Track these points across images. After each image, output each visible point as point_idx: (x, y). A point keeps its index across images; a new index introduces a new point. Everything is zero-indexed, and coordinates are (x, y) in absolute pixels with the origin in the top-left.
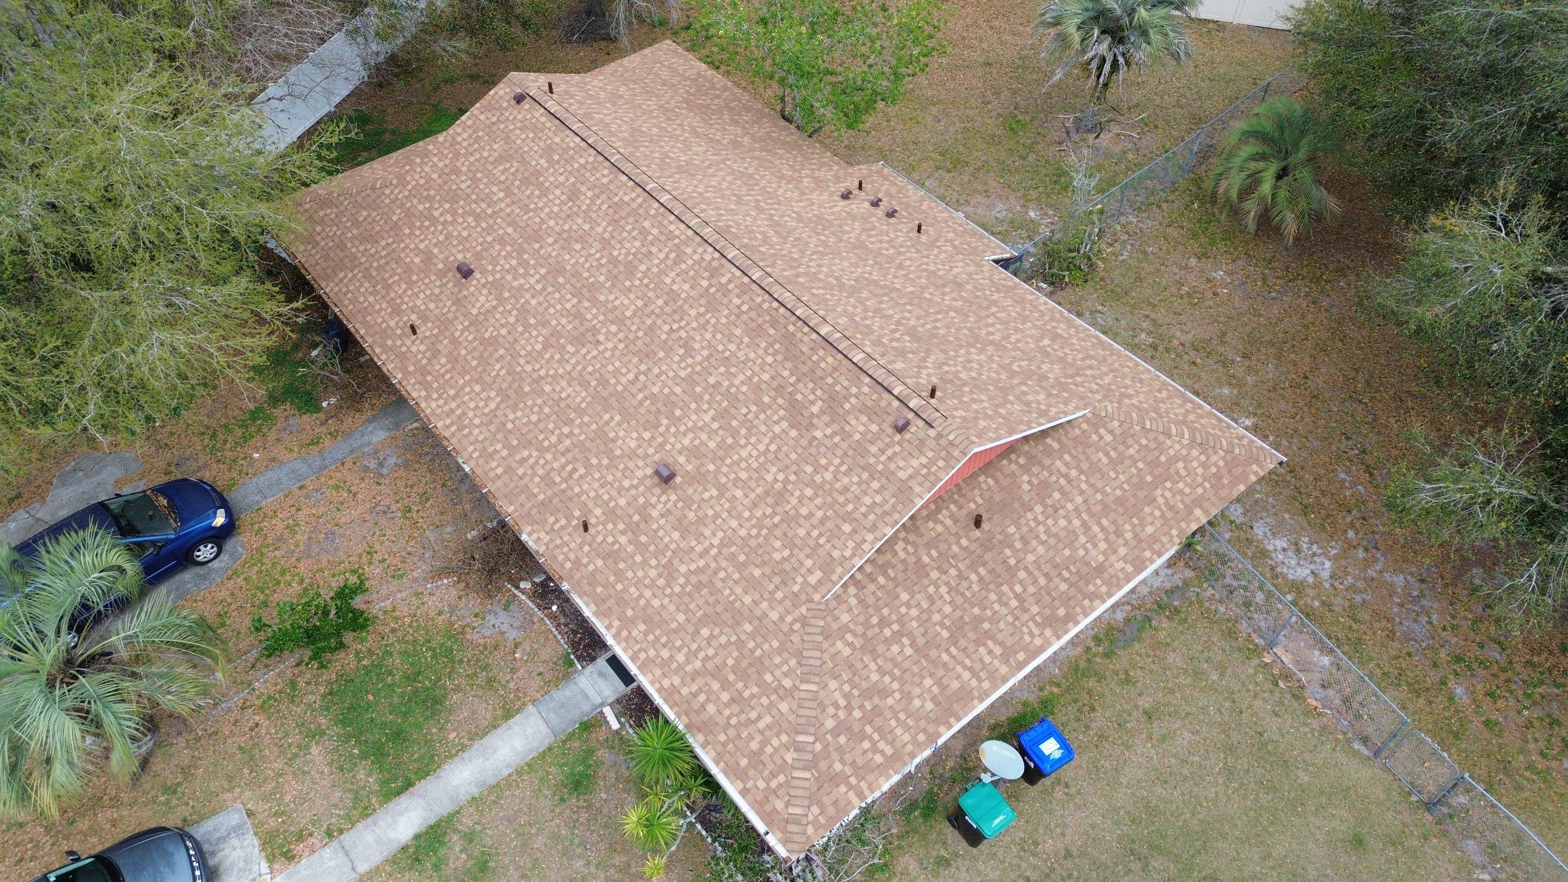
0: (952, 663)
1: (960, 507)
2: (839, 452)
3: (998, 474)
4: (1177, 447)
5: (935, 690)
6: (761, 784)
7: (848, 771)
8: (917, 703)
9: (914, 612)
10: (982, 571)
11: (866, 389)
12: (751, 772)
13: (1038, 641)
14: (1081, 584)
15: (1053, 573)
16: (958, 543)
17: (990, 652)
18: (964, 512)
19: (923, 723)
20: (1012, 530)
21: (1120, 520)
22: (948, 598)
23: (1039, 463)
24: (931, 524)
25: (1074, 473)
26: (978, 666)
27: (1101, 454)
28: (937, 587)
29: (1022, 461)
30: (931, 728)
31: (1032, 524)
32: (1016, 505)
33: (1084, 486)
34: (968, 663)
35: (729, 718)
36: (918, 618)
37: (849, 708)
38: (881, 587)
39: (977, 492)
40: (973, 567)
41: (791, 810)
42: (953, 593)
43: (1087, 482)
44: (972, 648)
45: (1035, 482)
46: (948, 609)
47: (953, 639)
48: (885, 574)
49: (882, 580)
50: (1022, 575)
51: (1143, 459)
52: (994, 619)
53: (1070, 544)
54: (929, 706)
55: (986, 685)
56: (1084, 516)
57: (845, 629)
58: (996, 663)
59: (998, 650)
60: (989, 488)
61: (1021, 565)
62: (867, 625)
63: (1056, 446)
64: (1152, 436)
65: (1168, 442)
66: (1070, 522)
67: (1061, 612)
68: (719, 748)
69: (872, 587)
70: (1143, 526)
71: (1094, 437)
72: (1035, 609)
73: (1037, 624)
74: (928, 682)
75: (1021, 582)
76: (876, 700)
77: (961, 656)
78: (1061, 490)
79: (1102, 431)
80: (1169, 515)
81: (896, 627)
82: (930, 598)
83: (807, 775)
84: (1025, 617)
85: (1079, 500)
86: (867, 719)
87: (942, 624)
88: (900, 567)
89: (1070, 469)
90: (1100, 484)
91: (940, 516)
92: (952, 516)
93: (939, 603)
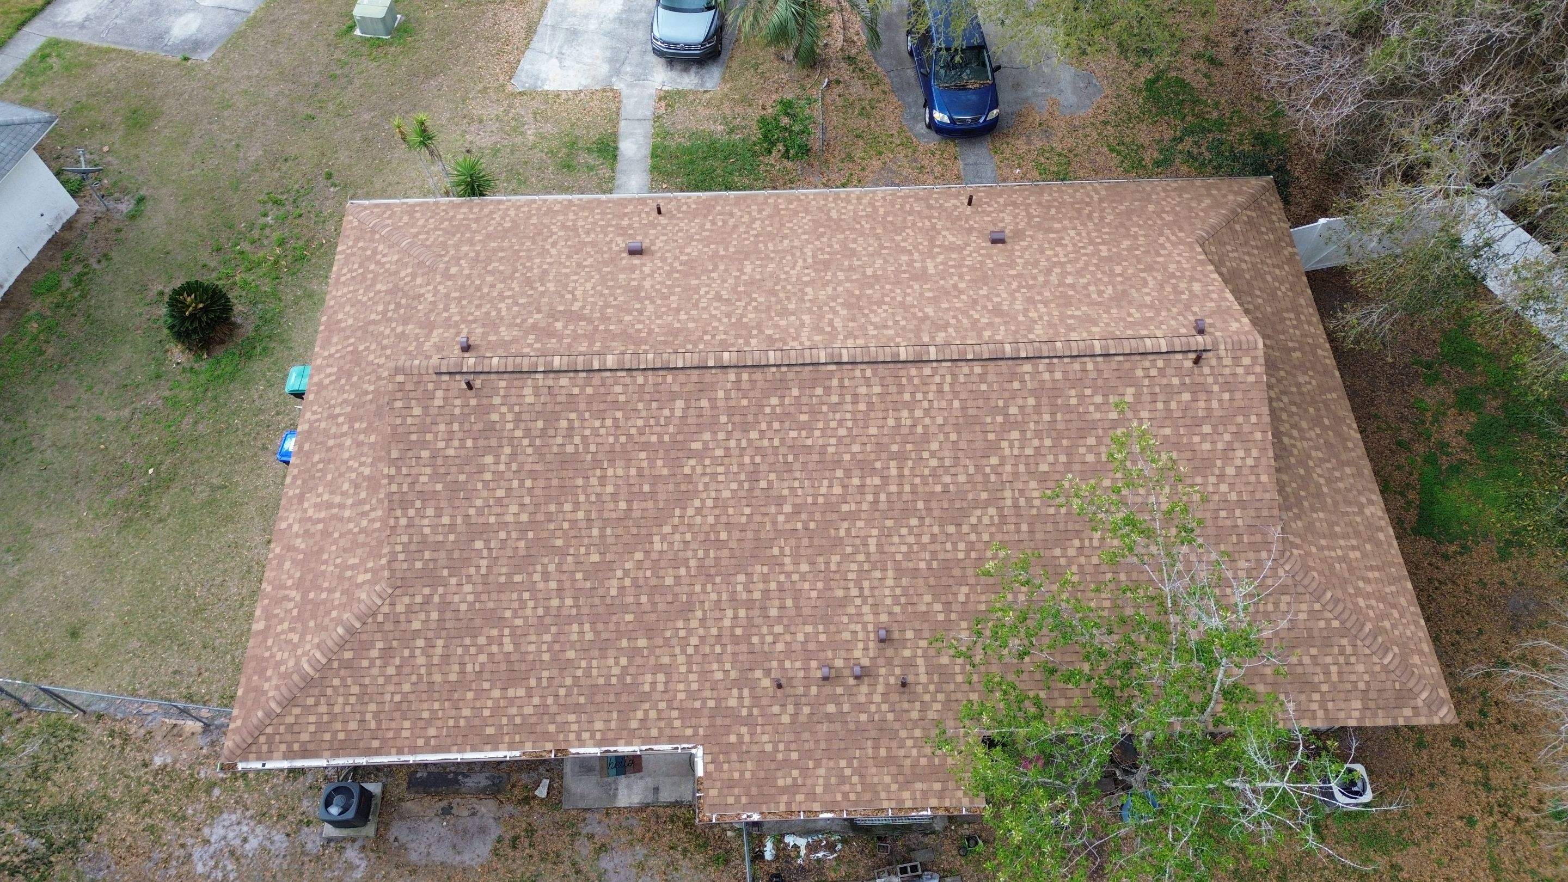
0: (346, 343)
5: (343, 325)
8: (347, 309)
9: (387, 331)
10: (370, 397)
14: (307, 475)
15: (330, 455)
20: (373, 439)
21: (311, 542)
22: (376, 361)
25: (364, 523)
26: (331, 361)
27: (357, 561)
31: (363, 459)
33: (351, 525)
34: (338, 355)
36: (383, 333)
37: (378, 263)
42: (375, 367)
43: (350, 531)
44: (342, 362)
46: (371, 357)
47: (355, 352)
50: (345, 428)
51: (324, 602)
52: (342, 390)
53: (330, 484)
54: (340, 316)
56: (335, 511)
57: (413, 279)
59: (326, 381)
61: (350, 431)
62: (405, 295)
64: (332, 626)
66: (341, 494)
70: (294, 561)
72: (323, 425)
74: (350, 321)
75: (343, 424)
76: (369, 282)
77: (344, 352)
78: (361, 502)
79: (368, 576)
80: (281, 593)
81: (390, 314)
82: (384, 348)
84: (325, 415)
85: (347, 513)
86: (367, 271)
87: (367, 348)
89: (369, 521)
90: (342, 542)
93: (378, 353)
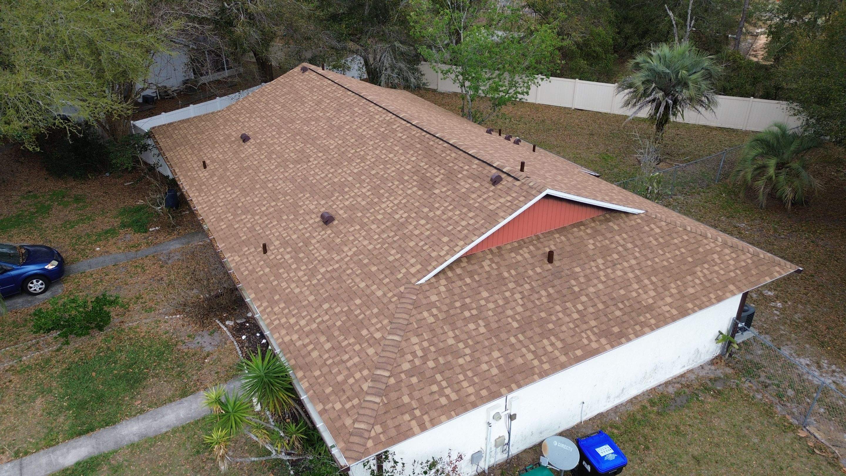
1: (538, 249)
2: (449, 199)
3: (570, 236)
4: (713, 245)
6: (338, 406)
7: (414, 404)
8: (485, 367)
11: (475, 166)
12: (332, 398)
13: (594, 345)
14: (634, 314)
16: (533, 269)
17: (552, 344)
18: (541, 252)
19: (487, 383)
20: (578, 270)
22: (520, 302)
23: (603, 235)
24: (513, 255)
26: (540, 352)
27: (651, 239)
28: (513, 294)
29: (589, 231)
30: (494, 388)
31: (595, 269)
32: (583, 256)
33: (637, 255)
34: (532, 347)
35: (326, 360)
36: (493, 310)
37: (425, 358)
38: (467, 285)
39: (552, 242)
40: (544, 286)
41: (356, 425)
42: (525, 300)
43: (640, 253)
44: (537, 338)
45: (599, 245)
47: (522, 330)
48: (471, 277)
49: (468, 280)
50: (584, 299)
51: (685, 247)
52: (558, 323)
53: (625, 288)
55: (546, 366)
56: (637, 272)
57: (433, 305)
58: (557, 353)
59: (559, 344)
60: (561, 242)
61: (583, 292)
62: (451, 306)
63: (616, 227)
65: (705, 241)
66: (626, 274)
67: (616, 330)
68: (313, 380)
69: (460, 283)
71: (647, 228)
72: (593, 323)
73: (595, 334)
75: (582, 303)
77: (527, 342)
79: (653, 226)
81: (474, 312)
82: (507, 301)
83: (378, 400)
84: (585, 327)
85: (633, 262)
88: (485, 275)
89: (626, 242)
90: (650, 256)
91: (521, 251)
92: (530, 252)
93: (513, 304)
